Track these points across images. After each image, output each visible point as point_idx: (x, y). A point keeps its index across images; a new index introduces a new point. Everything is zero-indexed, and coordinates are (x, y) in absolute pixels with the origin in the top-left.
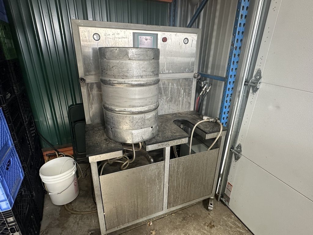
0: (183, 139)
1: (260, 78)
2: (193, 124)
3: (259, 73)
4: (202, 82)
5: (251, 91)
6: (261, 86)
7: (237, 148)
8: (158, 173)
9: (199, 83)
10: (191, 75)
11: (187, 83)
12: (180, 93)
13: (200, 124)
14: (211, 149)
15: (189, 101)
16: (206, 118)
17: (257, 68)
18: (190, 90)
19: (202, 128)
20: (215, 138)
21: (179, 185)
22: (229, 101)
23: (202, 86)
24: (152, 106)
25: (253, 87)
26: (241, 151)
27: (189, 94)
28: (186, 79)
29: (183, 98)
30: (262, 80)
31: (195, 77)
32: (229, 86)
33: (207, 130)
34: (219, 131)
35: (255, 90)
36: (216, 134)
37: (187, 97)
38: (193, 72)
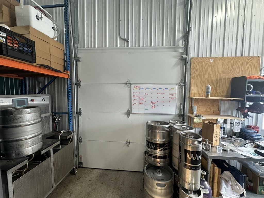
0: (58, 142)
1: (81, 111)
2: (57, 136)
3: (80, 109)
4: (55, 117)
5: (79, 115)
6: (82, 113)
7: (80, 138)
8: (48, 165)
9: (53, 117)
10: (48, 114)
11: (47, 118)
12: (44, 124)
13: (61, 134)
14: (70, 142)
15: (49, 127)
16: (63, 131)
17: (79, 108)
18: (49, 121)
19: (63, 135)
20: (71, 137)
21: (59, 167)
22: (71, 121)
23: (55, 118)
24: (41, 132)
25: (80, 114)
26: (81, 139)
27: (49, 124)
28: (46, 117)
29: (46, 126)
30: (82, 111)
31: (50, 115)
32: (70, 115)
33: (66, 135)
34: (72, 134)
35: (80, 115)
36: (70, 135)
37: (48, 125)
38: (49, 112)
